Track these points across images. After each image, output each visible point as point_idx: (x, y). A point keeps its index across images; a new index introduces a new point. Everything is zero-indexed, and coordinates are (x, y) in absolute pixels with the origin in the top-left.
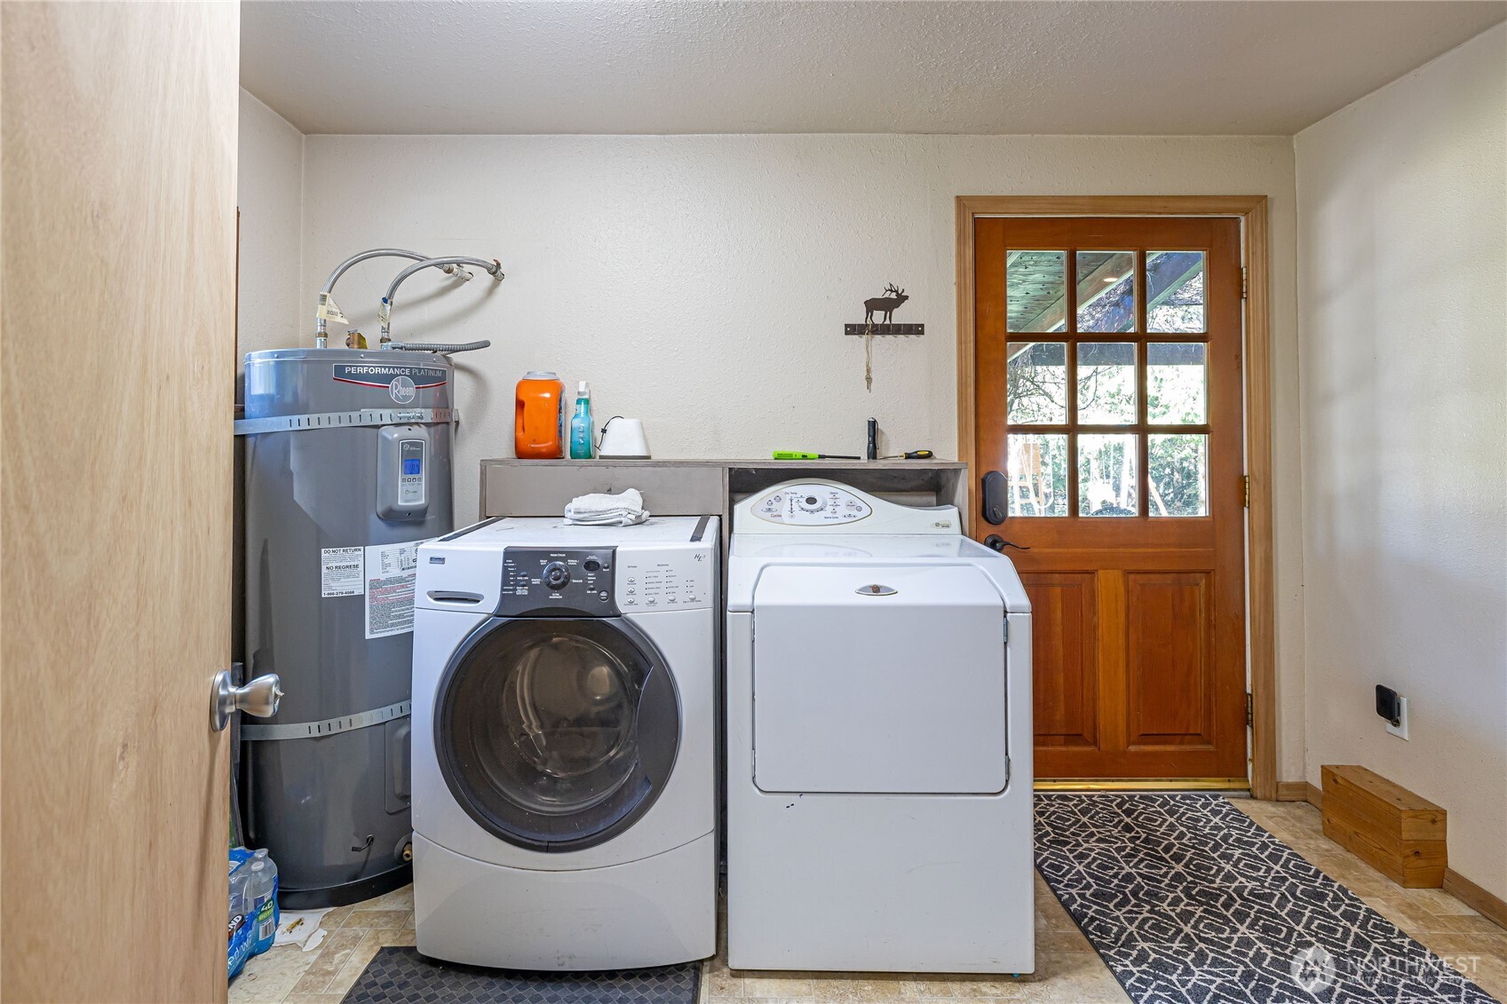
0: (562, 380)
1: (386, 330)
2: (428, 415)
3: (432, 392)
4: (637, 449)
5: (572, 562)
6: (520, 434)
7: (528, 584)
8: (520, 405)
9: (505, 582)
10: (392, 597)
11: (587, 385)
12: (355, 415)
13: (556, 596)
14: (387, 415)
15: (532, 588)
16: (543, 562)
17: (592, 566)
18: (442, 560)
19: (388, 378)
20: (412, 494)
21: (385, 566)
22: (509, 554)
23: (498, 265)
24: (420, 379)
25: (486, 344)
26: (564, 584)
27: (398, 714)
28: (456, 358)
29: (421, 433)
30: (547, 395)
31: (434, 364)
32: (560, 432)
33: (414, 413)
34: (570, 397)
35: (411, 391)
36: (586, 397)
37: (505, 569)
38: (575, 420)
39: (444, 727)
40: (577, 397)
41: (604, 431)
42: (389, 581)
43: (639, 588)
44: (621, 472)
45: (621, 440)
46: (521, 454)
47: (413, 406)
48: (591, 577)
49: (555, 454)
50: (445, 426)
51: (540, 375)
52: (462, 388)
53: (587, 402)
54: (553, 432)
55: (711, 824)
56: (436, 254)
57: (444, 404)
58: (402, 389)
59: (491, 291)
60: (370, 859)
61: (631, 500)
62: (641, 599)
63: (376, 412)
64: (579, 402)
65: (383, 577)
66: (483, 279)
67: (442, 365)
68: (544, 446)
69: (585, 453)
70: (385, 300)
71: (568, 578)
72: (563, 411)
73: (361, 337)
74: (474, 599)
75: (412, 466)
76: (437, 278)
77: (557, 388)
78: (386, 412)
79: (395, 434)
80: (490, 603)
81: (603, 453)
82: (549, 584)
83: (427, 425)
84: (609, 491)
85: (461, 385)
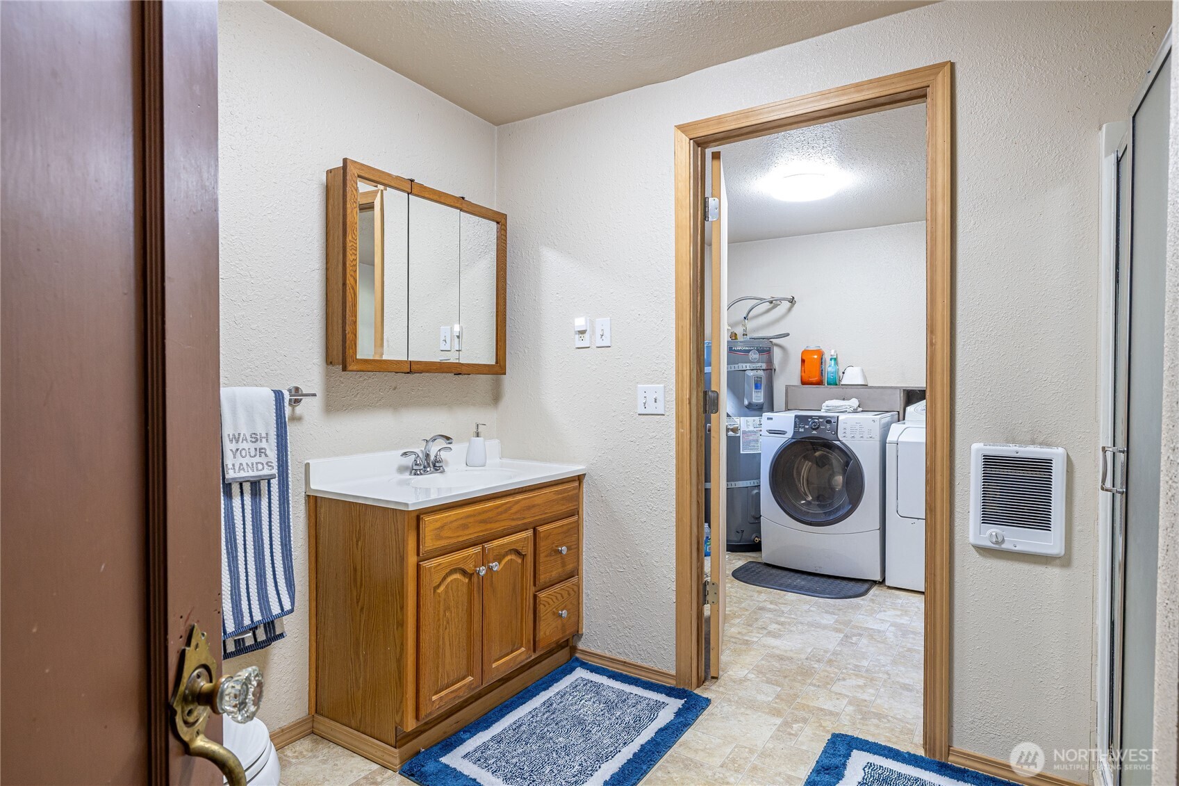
0: (823, 350)
1: (745, 330)
2: (764, 366)
3: (765, 356)
4: (860, 382)
5: (821, 420)
6: (803, 374)
7: (804, 427)
8: (803, 361)
9: (795, 427)
10: (751, 438)
11: (835, 351)
12: (736, 366)
13: (814, 432)
14: (748, 366)
15: (805, 429)
16: (809, 420)
17: (828, 422)
18: (771, 419)
19: (749, 351)
20: (758, 397)
21: (748, 425)
22: (796, 417)
23: (793, 298)
24: (761, 351)
25: (788, 335)
26: (818, 428)
27: (756, 484)
28: (774, 341)
29: (761, 373)
30: (816, 357)
31: (765, 344)
32: (822, 373)
33: (759, 364)
34: (827, 357)
35: (757, 356)
36: (835, 357)
37: (795, 422)
38: (830, 368)
39: (772, 478)
40: (830, 357)
41: (843, 373)
42: (749, 432)
43: (848, 431)
44: (849, 391)
45: (852, 376)
46: (804, 383)
47: (758, 362)
48: (828, 426)
49: (820, 383)
50: (770, 370)
51: (812, 348)
52: (777, 354)
53: (835, 359)
54: (818, 373)
55: (877, 525)
56: (768, 297)
57: (770, 361)
58: (754, 355)
59: (790, 309)
60: (743, 537)
61: (854, 402)
62: (849, 435)
63: (744, 365)
64: (831, 359)
65: (747, 430)
66: (786, 304)
67: (770, 345)
68: (815, 379)
69: (835, 383)
70: (745, 318)
71: (819, 426)
72: (823, 364)
73: (736, 334)
74: (783, 433)
75: (757, 386)
76: (767, 306)
77: (821, 354)
78: (748, 365)
79: (751, 373)
80: (790, 434)
81: (842, 383)
82: (812, 428)
83: (763, 370)
84: (844, 399)
85: (777, 353)
